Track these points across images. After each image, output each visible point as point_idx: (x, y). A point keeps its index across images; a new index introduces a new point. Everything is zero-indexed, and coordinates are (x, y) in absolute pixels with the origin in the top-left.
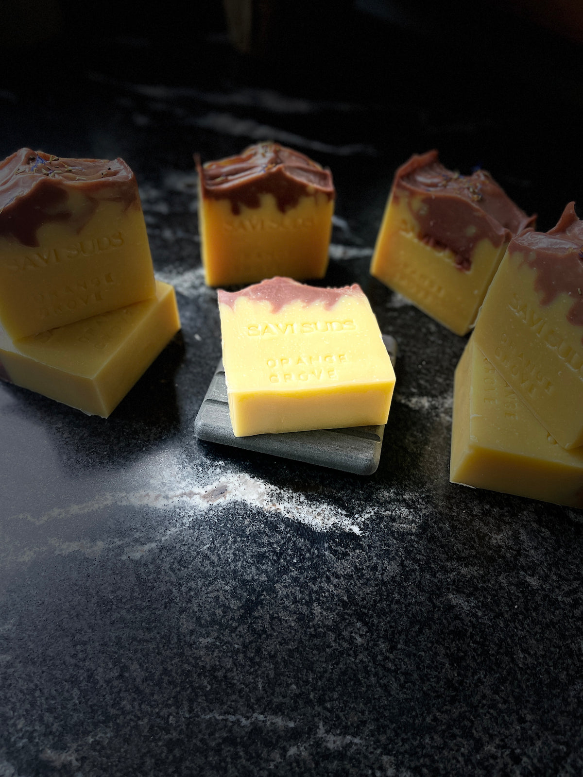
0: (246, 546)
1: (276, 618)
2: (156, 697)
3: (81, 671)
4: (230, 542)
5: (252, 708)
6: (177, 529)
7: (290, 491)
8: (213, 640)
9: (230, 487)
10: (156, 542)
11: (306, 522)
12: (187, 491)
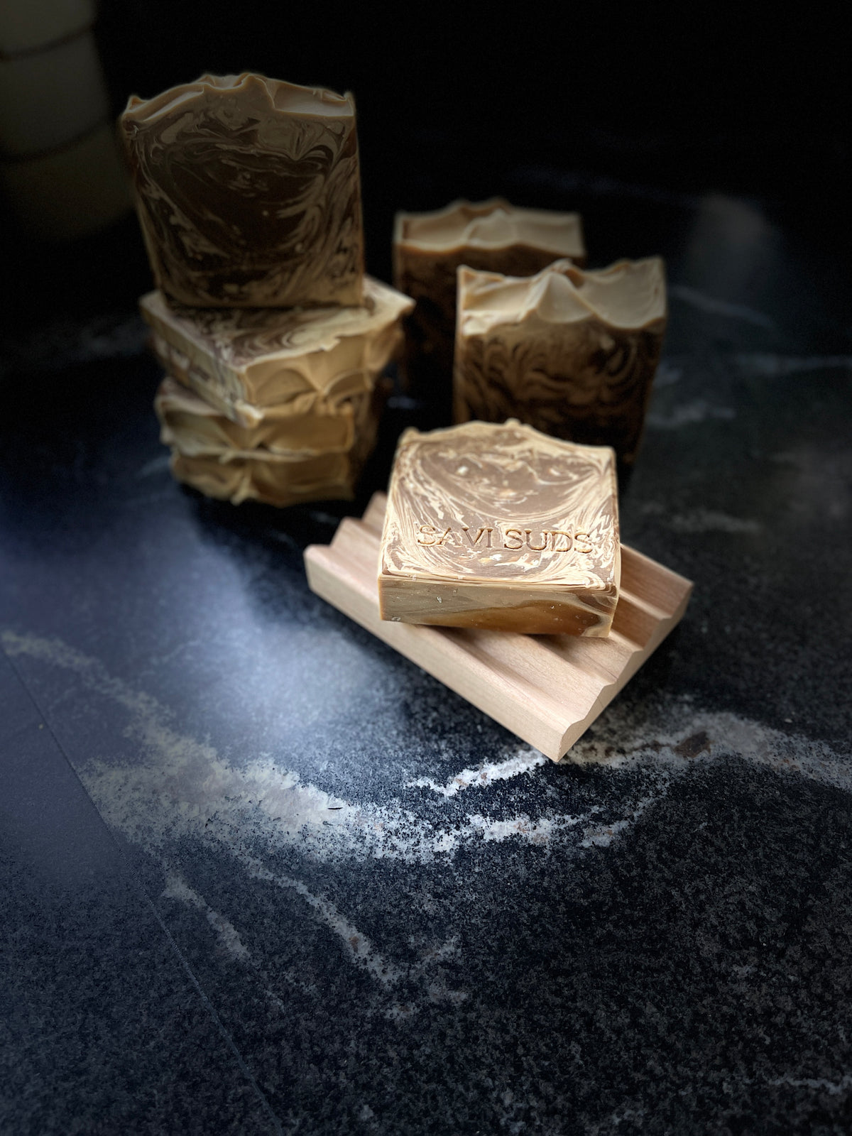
0: (763, 824)
1: (838, 934)
2: (694, 1055)
3: (574, 1016)
4: (736, 818)
5: (839, 1068)
6: (651, 800)
7: (805, 739)
8: (755, 970)
9: (712, 734)
10: (626, 819)
11: (843, 786)
12: (649, 740)
